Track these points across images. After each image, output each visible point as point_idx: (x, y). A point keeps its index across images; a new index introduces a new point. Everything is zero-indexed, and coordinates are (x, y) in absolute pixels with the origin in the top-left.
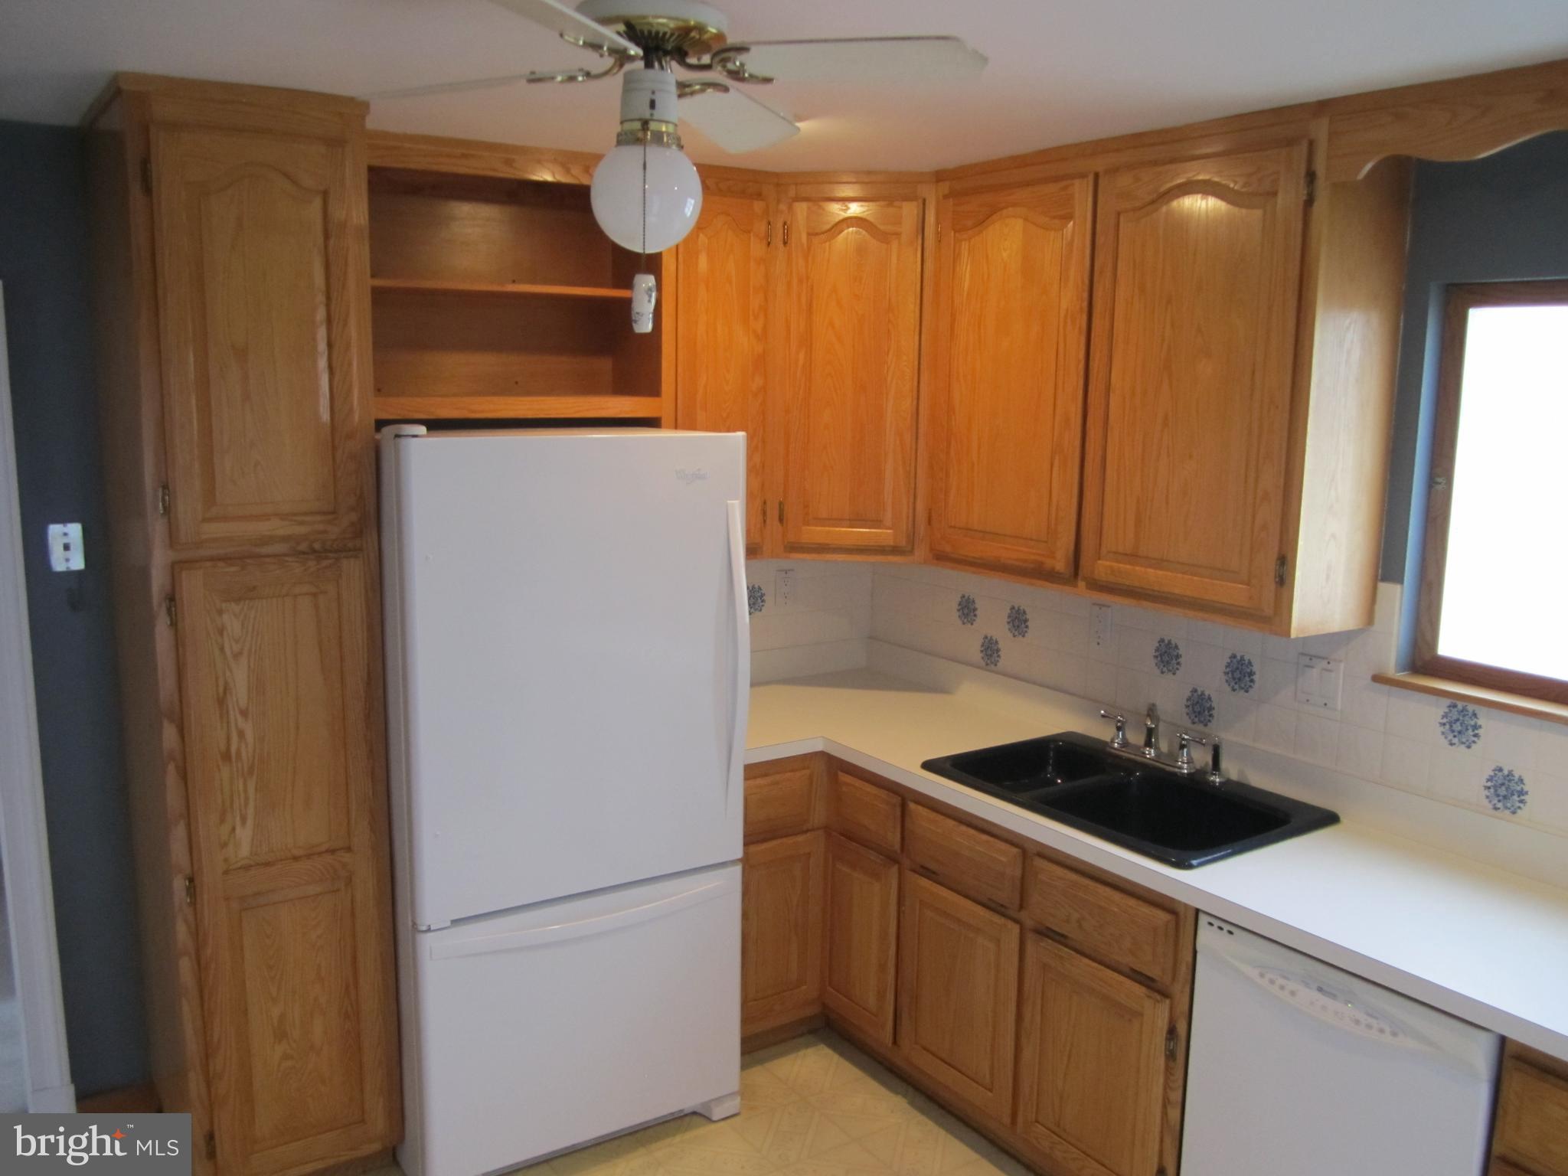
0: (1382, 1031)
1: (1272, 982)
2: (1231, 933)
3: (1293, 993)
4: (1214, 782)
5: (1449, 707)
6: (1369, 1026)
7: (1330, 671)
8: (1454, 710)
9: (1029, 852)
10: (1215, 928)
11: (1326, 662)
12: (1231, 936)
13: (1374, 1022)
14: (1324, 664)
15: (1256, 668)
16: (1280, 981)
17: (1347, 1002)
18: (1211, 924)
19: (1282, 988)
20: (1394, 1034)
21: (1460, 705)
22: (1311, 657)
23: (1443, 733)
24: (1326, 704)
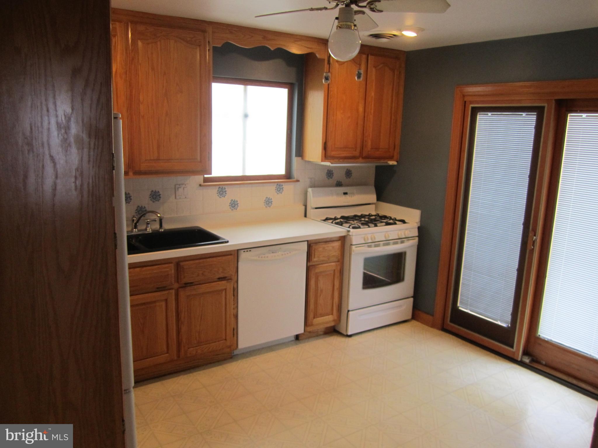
0: (288, 254)
1: (262, 257)
2: (250, 251)
3: (267, 257)
4: (161, 231)
5: (218, 188)
6: (285, 254)
7: (186, 187)
8: (220, 189)
9: (178, 263)
10: (246, 252)
11: (184, 185)
12: (251, 252)
13: (285, 253)
14: (184, 186)
15: (161, 193)
16: (263, 256)
17: (279, 252)
18: (244, 252)
19: (264, 257)
20: (290, 253)
21: (221, 187)
22: (179, 185)
23: (218, 195)
24: (186, 197)
